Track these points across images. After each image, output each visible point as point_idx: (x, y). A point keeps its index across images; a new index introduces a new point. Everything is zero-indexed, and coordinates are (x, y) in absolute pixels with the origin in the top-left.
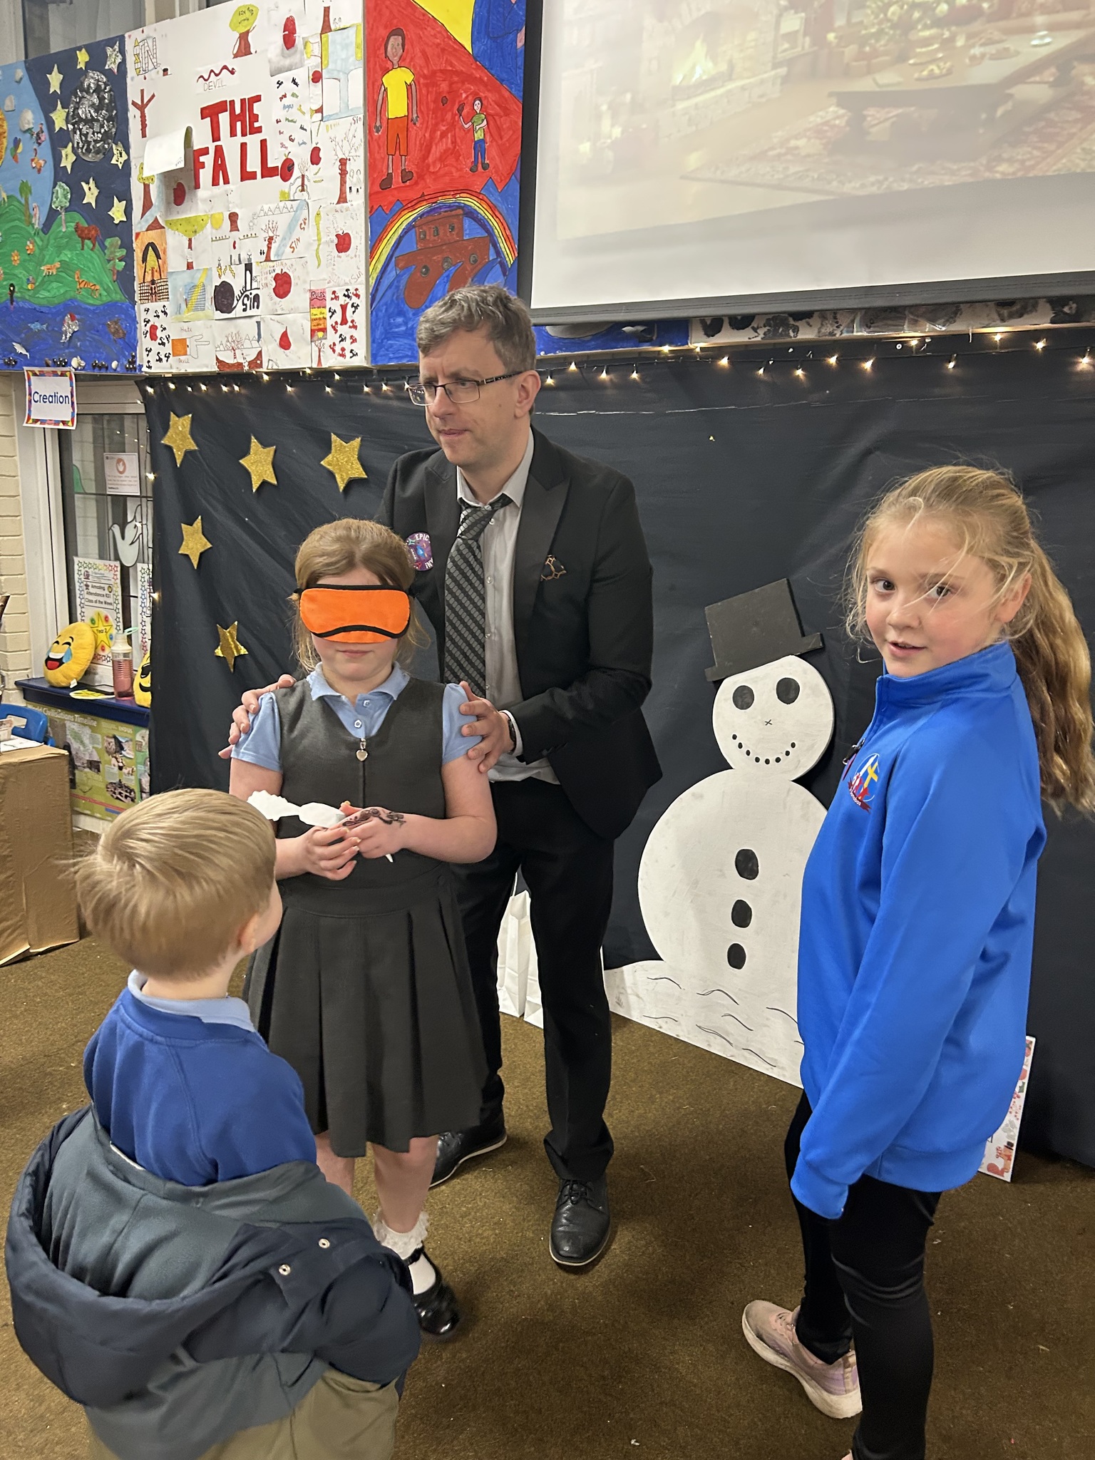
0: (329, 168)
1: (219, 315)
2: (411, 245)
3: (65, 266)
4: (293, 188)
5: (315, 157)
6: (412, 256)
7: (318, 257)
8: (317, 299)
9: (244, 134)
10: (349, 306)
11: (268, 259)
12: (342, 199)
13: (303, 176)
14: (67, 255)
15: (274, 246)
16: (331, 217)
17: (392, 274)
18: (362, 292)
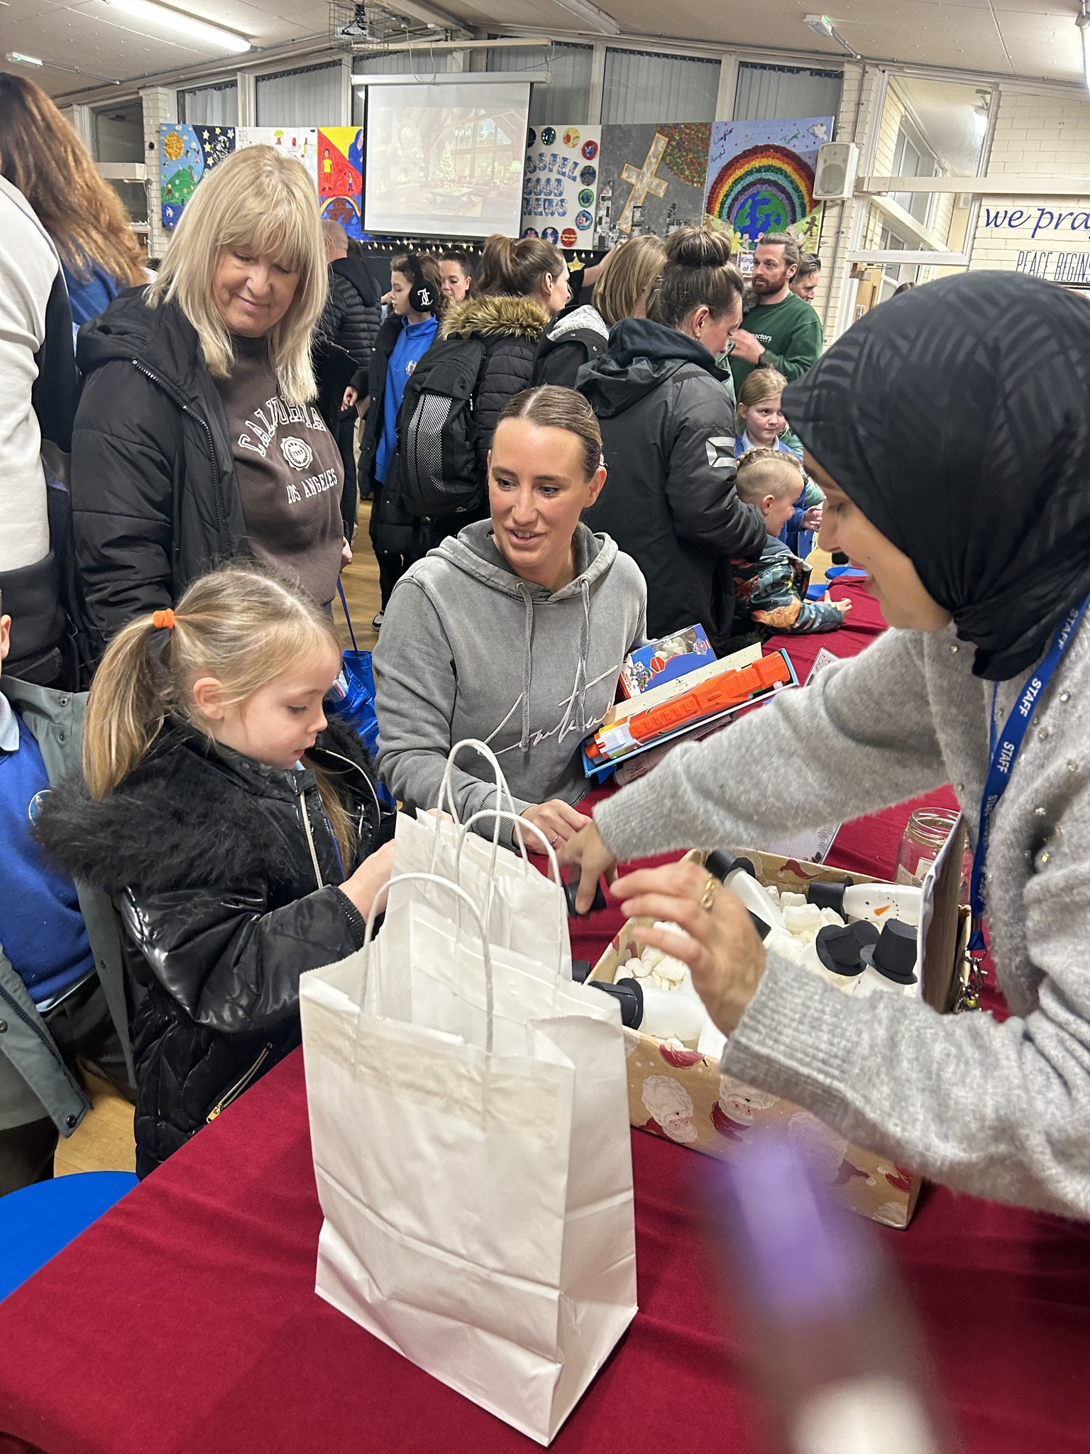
2: (331, 207)
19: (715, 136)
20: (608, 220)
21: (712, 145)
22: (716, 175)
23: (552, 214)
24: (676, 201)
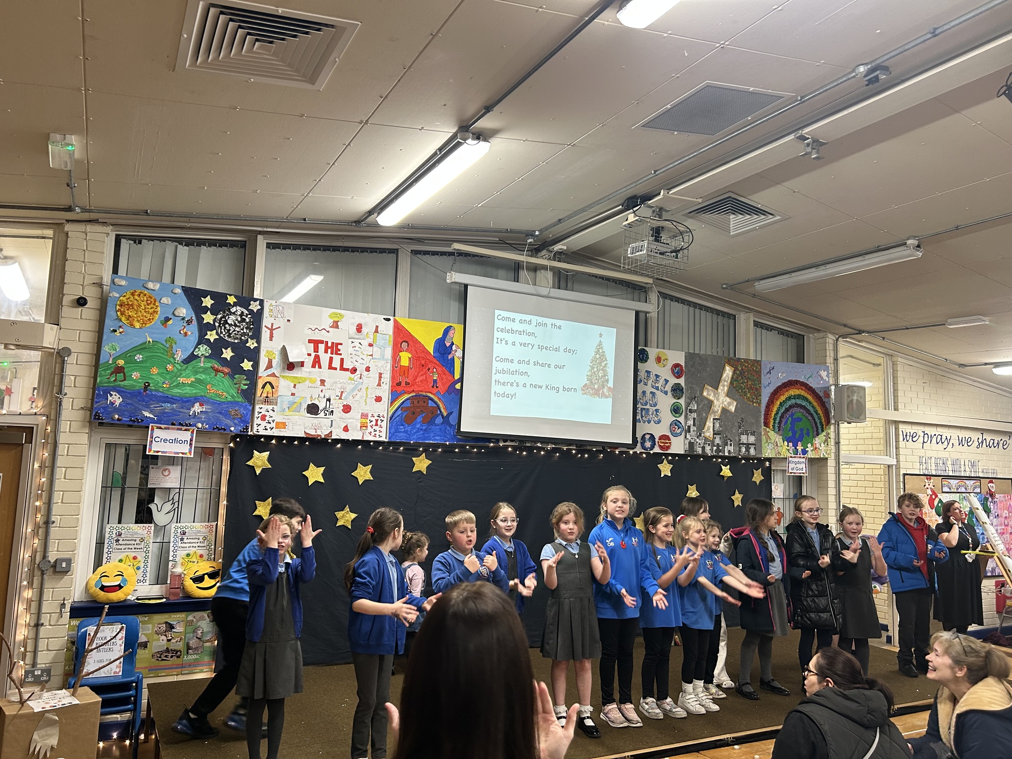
0: (374, 374)
1: (309, 415)
2: (408, 404)
3: (199, 381)
4: (356, 377)
5: (368, 369)
6: (407, 409)
7: (366, 402)
8: (364, 416)
9: (332, 353)
10: (379, 420)
11: (340, 398)
12: (379, 385)
13: (361, 374)
14: (202, 377)
15: (344, 395)
16: (373, 390)
17: (399, 412)
18: (386, 416)
19: (764, 371)
20: (696, 429)
21: (763, 376)
22: (768, 399)
23: (649, 422)
24: (743, 416)
